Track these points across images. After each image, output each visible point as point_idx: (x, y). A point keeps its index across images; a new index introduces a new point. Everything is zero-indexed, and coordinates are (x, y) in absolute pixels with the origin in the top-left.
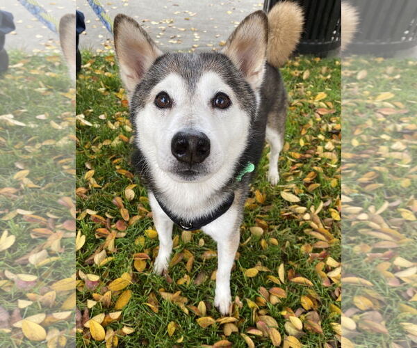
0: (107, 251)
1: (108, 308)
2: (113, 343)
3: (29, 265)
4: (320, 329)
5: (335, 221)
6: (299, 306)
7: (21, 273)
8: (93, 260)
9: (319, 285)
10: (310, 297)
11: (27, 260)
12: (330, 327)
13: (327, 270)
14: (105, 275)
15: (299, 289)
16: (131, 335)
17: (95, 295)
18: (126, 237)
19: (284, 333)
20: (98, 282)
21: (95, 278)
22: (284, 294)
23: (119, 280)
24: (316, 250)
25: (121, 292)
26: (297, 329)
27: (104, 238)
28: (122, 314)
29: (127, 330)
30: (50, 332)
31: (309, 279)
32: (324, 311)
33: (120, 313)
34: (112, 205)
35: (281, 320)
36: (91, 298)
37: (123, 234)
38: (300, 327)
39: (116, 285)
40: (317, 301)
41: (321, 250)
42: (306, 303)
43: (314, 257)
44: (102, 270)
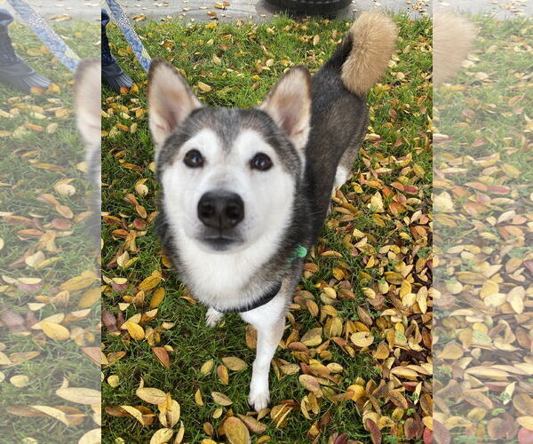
0: (129, 252)
1: (143, 308)
2: (155, 340)
3: (27, 268)
4: (353, 296)
5: (358, 194)
6: (332, 277)
7: (20, 277)
8: (116, 262)
9: (349, 256)
10: (341, 268)
11: (24, 262)
12: (362, 292)
13: (355, 241)
14: (132, 277)
15: (330, 262)
16: (171, 329)
17: (126, 297)
18: (146, 235)
19: (320, 304)
20: (126, 284)
21: (122, 281)
22: (316, 268)
23: (148, 279)
24: (342, 224)
25: (154, 290)
26: (331, 298)
27: (123, 240)
28: (159, 310)
29: (166, 326)
30: (73, 331)
31: (338, 251)
32: (355, 278)
33: (156, 310)
34: (125, 204)
35: (316, 293)
36: (122, 301)
37: (143, 233)
38: (334, 296)
39: (146, 284)
40: (348, 270)
41: (347, 223)
42: (338, 274)
43: (341, 231)
44: (128, 272)
